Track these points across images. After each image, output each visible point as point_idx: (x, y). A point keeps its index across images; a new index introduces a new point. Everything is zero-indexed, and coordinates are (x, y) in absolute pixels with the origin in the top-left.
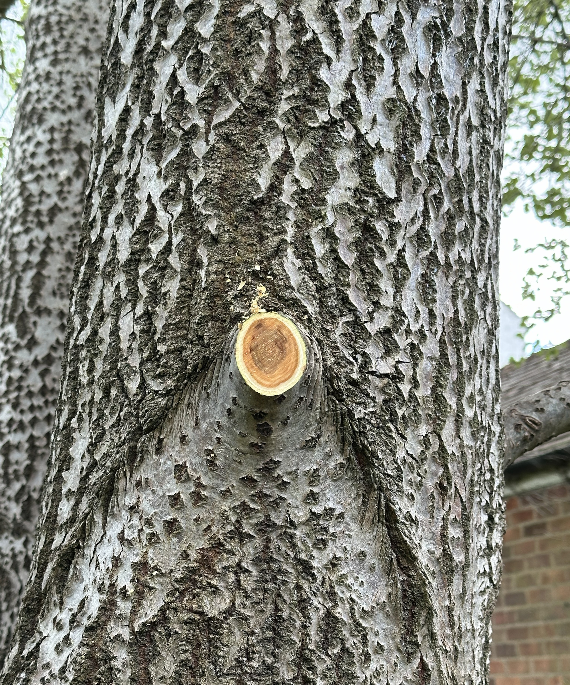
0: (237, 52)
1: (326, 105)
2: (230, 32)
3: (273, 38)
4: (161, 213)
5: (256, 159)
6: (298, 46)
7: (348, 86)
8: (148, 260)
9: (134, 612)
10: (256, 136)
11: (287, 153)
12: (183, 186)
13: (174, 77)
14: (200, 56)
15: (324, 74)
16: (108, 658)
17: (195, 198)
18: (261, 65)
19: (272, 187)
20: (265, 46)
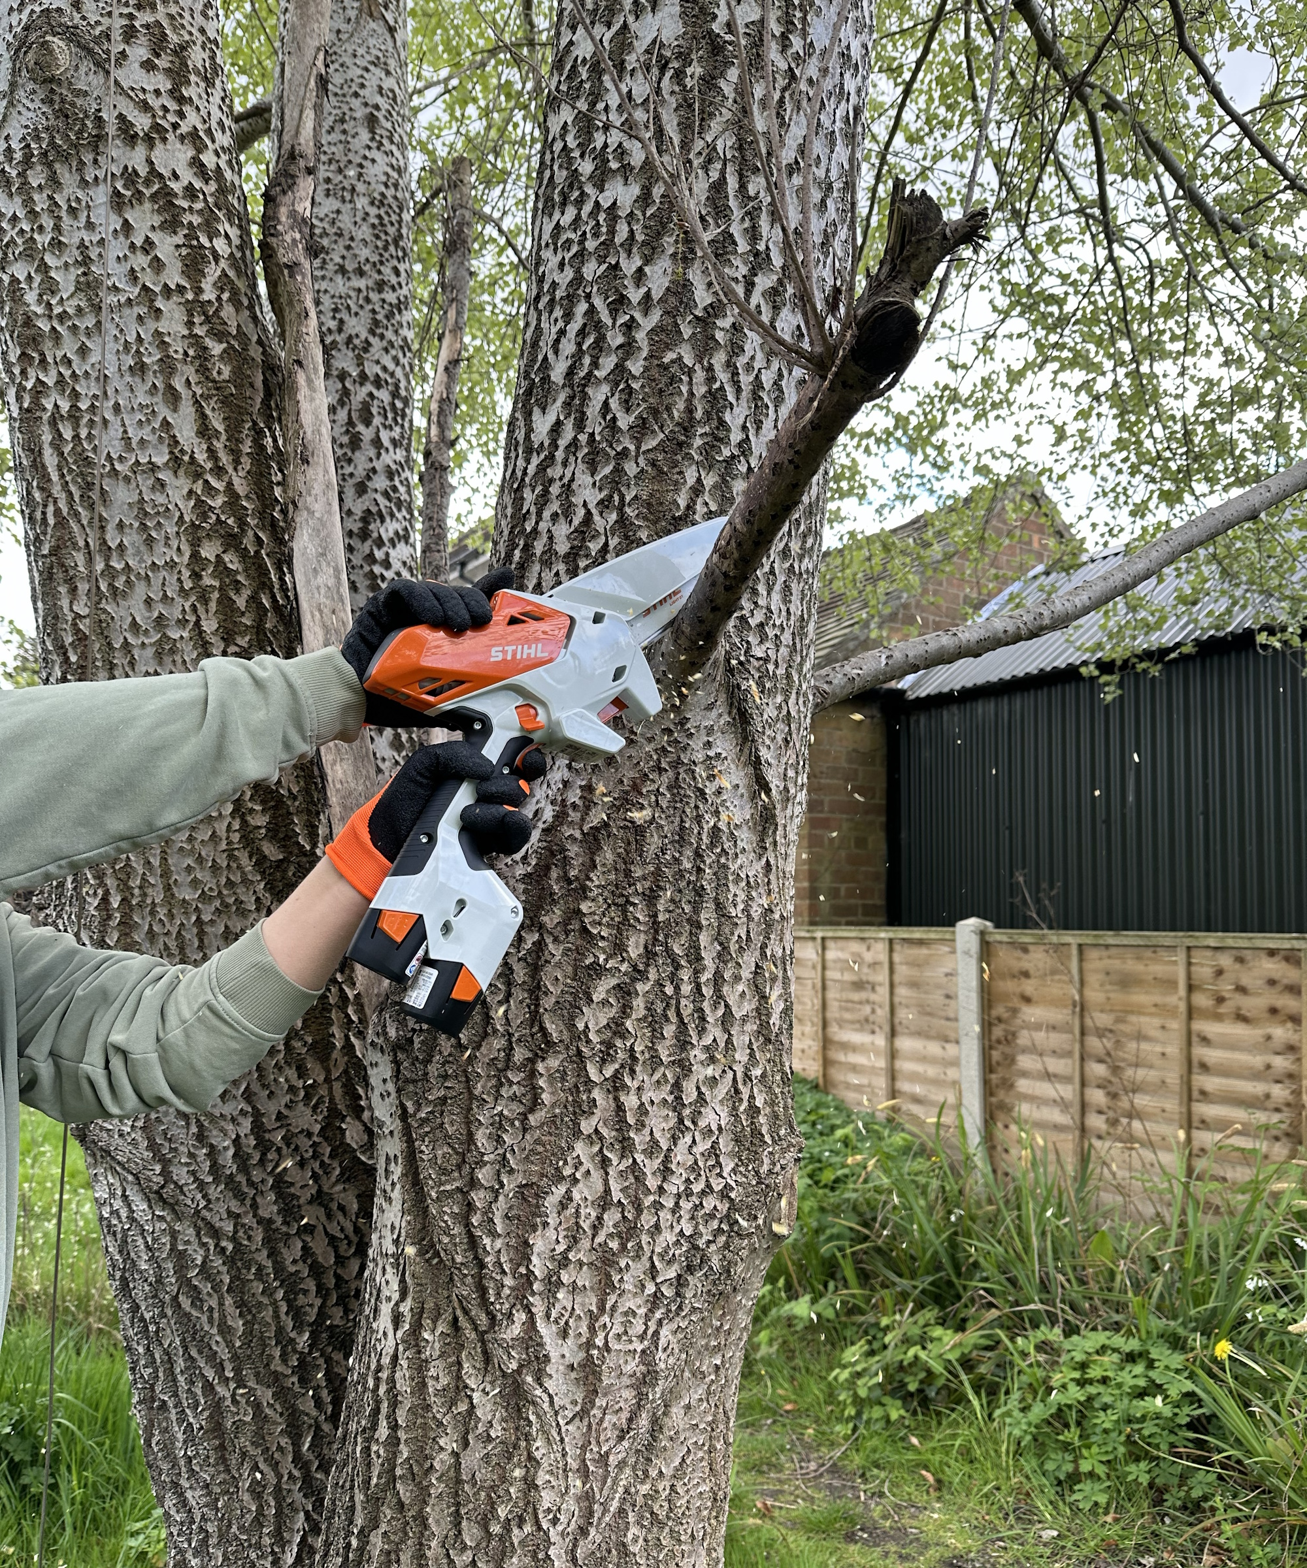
0: (661, 391)
1: (728, 443)
2: (654, 372)
3: (690, 383)
4: (597, 518)
5: (676, 483)
6: (710, 392)
7: (744, 428)
8: (587, 556)
9: (583, 819)
10: (675, 464)
11: (699, 480)
12: (616, 498)
13: (606, 404)
14: (629, 390)
15: (727, 417)
16: (563, 850)
17: (628, 510)
18: (681, 405)
19: (688, 507)
20: (684, 389)
